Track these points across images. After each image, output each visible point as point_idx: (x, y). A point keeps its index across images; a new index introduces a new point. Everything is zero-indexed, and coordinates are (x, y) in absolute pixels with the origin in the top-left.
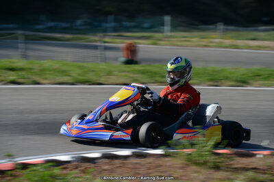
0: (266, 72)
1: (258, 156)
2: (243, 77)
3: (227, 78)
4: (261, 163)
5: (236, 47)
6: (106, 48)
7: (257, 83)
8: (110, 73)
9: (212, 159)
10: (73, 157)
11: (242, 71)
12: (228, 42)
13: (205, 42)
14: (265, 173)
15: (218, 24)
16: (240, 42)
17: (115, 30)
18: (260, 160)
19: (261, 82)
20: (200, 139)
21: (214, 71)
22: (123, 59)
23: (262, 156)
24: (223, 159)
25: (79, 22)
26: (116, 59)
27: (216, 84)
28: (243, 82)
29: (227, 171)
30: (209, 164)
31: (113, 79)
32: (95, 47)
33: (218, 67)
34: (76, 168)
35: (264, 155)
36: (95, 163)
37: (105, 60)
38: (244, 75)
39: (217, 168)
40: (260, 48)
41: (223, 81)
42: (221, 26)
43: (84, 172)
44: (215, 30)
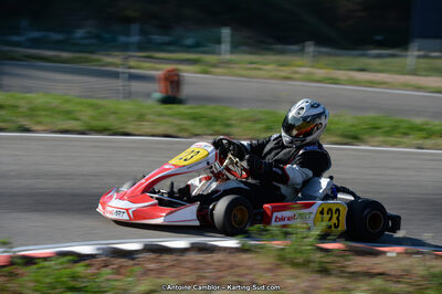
6: (133, 77)
8: (141, 117)
10: (98, 249)
17: (141, 47)
22: (158, 95)
25: (80, 33)
26: (148, 95)
31: (147, 127)
32: (115, 75)
34: (106, 266)
36: (133, 259)
37: (129, 95)
43: (117, 272)
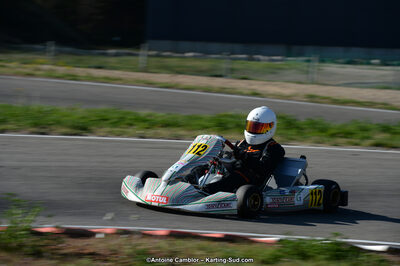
0: (116, 116)
1: (98, 236)
2: (82, 121)
3: (58, 123)
4: (101, 245)
5: (74, 78)
7: (102, 130)
9: (30, 241)
11: (81, 112)
12: (62, 70)
13: (29, 68)
14: (106, 261)
15: (49, 43)
16: (80, 71)
18: (101, 242)
19: (108, 129)
20: (14, 212)
21: (40, 112)
23: (102, 236)
24: (46, 241)
27: (43, 130)
28: (82, 129)
29: (52, 259)
30: (25, 249)
33: (46, 106)
35: (107, 235)
38: (83, 118)
39: (37, 254)
40: (107, 80)
41: (53, 127)
42: (52, 47)
44: (43, 52)
